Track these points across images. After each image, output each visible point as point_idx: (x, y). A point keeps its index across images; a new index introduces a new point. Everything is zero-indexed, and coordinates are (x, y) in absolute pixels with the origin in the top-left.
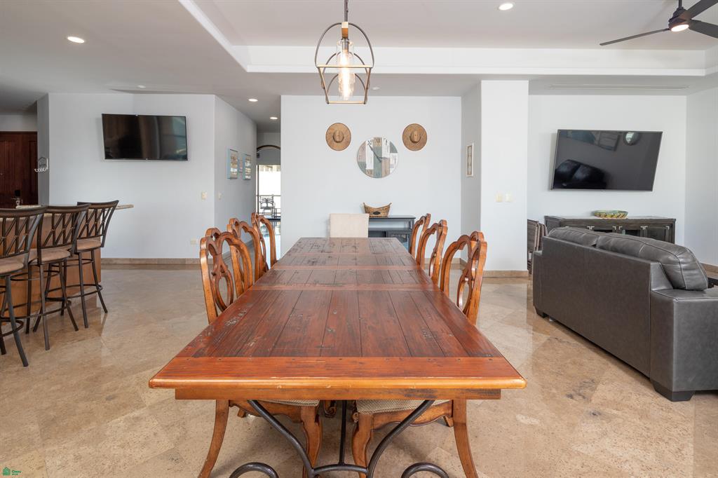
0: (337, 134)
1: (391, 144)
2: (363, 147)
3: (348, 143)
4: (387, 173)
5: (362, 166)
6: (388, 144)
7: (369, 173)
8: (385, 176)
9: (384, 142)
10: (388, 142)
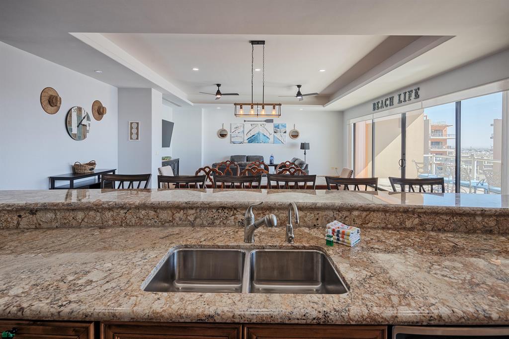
2: (69, 113)
3: (58, 108)
4: (85, 137)
6: (86, 114)
7: (74, 137)
8: (84, 139)
9: (83, 112)
10: (86, 112)
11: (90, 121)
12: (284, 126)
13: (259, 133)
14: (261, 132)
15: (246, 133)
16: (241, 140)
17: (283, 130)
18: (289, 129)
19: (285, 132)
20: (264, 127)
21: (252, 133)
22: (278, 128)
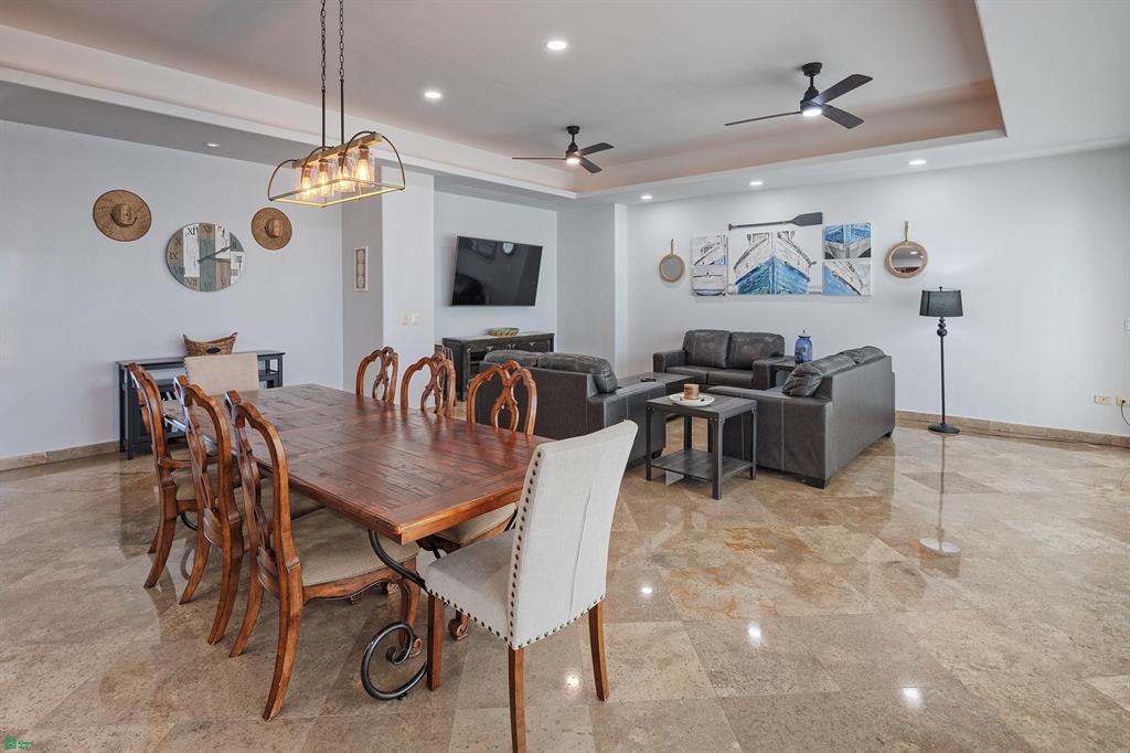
0: (124, 210)
1: (231, 235)
2: (177, 239)
3: (144, 229)
4: (225, 284)
5: (177, 271)
6: (227, 237)
7: (192, 284)
8: (223, 288)
9: (218, 233)
10: (227, 233)
11: (242, 250)
12: (863, 233)
13: (772, 262)
14: (780, 256)
15: (732, 263)
16: (714, 285)
17: (857, 245)
18: (880, 243)
19: (867, 254)
20: (789, 241)
21: (752, 262)
22: (842, 242)
